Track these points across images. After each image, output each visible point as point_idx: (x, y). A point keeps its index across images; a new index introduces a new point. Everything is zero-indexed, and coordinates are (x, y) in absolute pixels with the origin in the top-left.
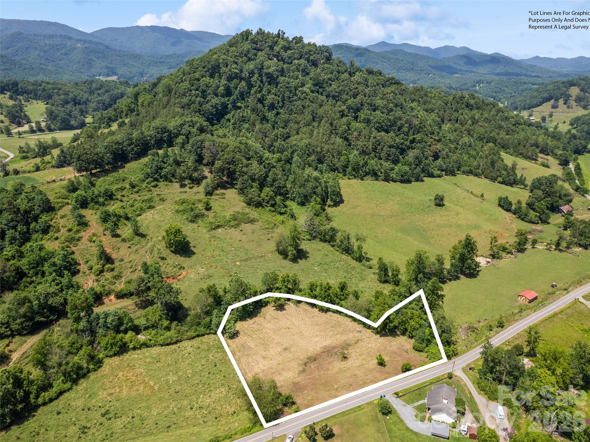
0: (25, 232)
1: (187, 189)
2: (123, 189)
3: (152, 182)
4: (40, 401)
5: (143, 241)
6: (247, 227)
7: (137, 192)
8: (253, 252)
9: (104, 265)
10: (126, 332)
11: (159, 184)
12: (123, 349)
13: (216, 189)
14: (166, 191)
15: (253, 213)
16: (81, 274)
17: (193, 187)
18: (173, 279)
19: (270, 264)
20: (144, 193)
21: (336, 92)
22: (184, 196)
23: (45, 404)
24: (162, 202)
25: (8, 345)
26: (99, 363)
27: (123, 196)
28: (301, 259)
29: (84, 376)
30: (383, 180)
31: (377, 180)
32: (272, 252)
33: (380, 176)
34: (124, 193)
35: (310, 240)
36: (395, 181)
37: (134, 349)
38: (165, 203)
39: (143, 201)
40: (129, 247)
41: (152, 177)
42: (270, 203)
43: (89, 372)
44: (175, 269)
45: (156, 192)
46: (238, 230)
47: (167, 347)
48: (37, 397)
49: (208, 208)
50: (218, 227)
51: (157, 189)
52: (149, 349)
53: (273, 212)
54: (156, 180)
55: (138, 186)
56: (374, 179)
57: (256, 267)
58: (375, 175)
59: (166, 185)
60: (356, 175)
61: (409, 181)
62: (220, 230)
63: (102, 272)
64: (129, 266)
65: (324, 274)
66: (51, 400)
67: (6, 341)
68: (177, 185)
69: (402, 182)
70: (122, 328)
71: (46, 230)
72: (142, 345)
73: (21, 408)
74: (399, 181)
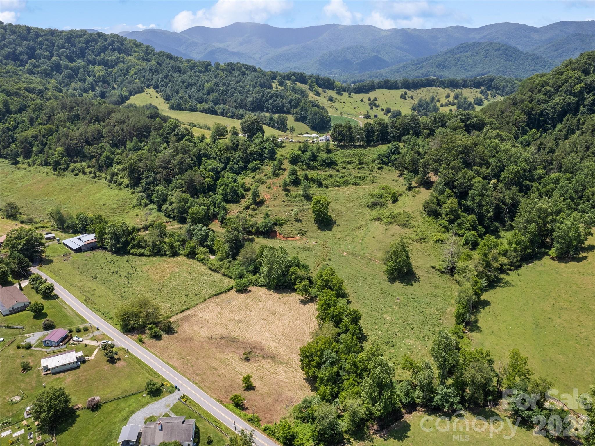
0: (241, 167)
1: (401, 179)
2: (350, 163)
3: (380, 163)
4: (132, 251)
5: (305, 202)
6: (394, 228)
7: (359, 169)
8: (368, 252)
9: (252, 204)
10: (204, 247)
11: (384, 167)
12: (192, 255)
13: (419, 186)
14: (385, 176)
15: (419, 219)
16: (238, 204)
18: (284, 237)
19: (367, 269)
20: (364, 172)
22: (391, 184)
23: (132, 254)
24: (370, 183)
25: (167, 222)
26: (175, 254)
27: (344, 168)
28: (401, 282)
29: (162, 255)
32: (383, 260)
34: (350, 166)
37: (197, 259)
38: (372, 185)
39: (355, 177)
40: (284, 201)
41: (382, 160)
42: (449, 216)
43: (165, 255)
44: (295, 232)
45: (376, 172)
46: (385, 227)
47: (209, 270)
48: (132, 248)
49: (394, 201)
50: (379, 219)
51: (379, 171)
52: (202, 265)
54: (384, 163)
55: (366, 164)
57: (352, 264)
59: (389, 170)
62: (377, 222)
63: (247, 208)
66: (136, 255)
67: (168, 220)
68: (397, 173)
70: (205, 244)
71: (254, 170)
72: (202, 259)
73: (119, 247)
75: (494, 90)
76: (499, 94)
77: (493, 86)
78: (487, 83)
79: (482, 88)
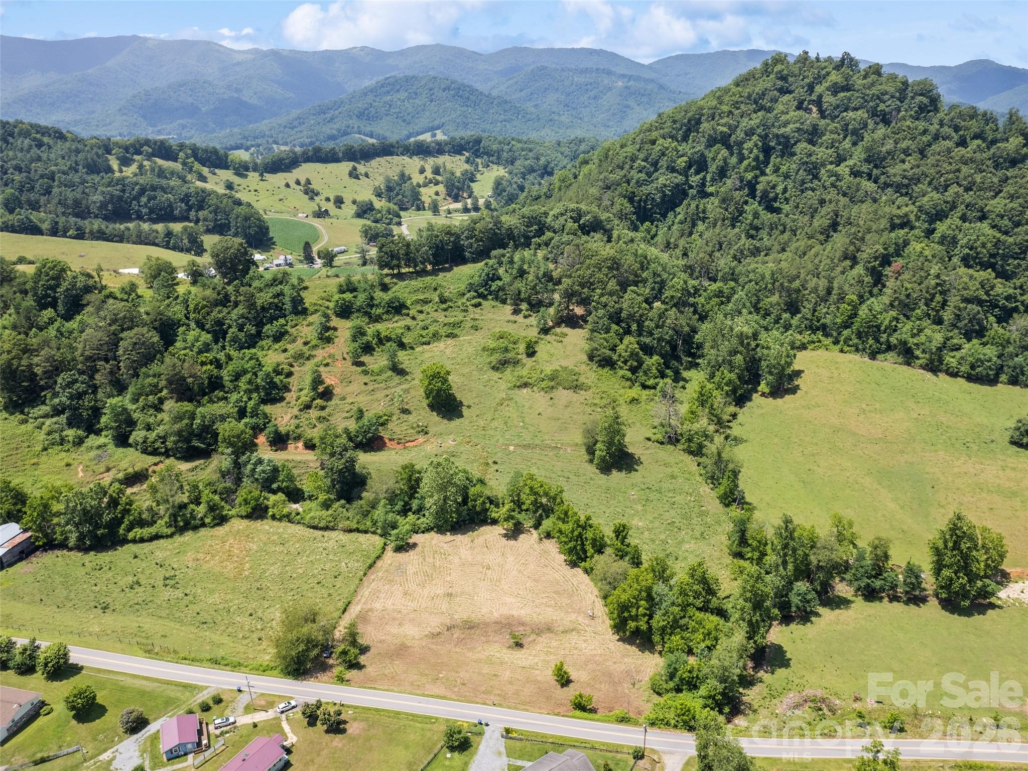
0: (252, 335)
1: (519, 318)
2: (426, 302)
3: (474, 297)
4: (131, 535)
5: (397, 379)
6: (563, 395)
7: (445, 310)
8: (546, 437)
9: (314, 399)
10: (274, 492)
11: (483, 302)
12: (258, 512)
13: (558, 324)
14: (490, 316)
15: (590, 374)
16: (283, 404)
17: (530, 316)
18: (398, 443)
19: (559, 463)
20: (454, 314)
21: (904, 177)
22: (509, 329)
23: (134, 541)
24: (473, 331)
25: (155, 464)
26: (222, 520)
27: (421, 312)
28: (620, 470)
29: (195, 528)
30: (922, 367)
31: (909, 364)
32: (577, 445)
33: (918, 358)
34: (426, 308)
35: (662, 443)
36: (954, 375)
37: (273, 517)
38: (477, 333)
39: (445, 325)
40: (366, 384)
41: (476, 291)
42: (629, 364)
43: (203, 525)
44: (412, 431)
45: (474, 313)
46: (548, 396)
47: (312, 530)
48: (129, 529)
49: (531, 353)
50: (525, 385)
51: (478, 310)
52: (290, 525)
53: (627, 380)
54: (481, 296)
55: (451, 300)
56: (900, 360)
57: (534, 461)
58: (907, 354)
59: (493, 307)
60: (860, 347)
61: (992, 381)
62: (525, 391)
63: (308, 407)
64: (346, 409)
65: (639, 507)
66: (142, 540)
67: (156, 459)
68: (508, 309)
69: (970, 378)
70: (275, 486)
71: (278, 337)
72: (284, 516)
73: (102, 534)
74: (963, 377)
75: (485, 157)
76: (493, 163)
77: (482, 150)
78: (473, 146)
79: (467, 154)
